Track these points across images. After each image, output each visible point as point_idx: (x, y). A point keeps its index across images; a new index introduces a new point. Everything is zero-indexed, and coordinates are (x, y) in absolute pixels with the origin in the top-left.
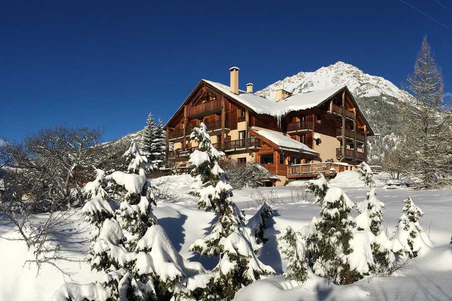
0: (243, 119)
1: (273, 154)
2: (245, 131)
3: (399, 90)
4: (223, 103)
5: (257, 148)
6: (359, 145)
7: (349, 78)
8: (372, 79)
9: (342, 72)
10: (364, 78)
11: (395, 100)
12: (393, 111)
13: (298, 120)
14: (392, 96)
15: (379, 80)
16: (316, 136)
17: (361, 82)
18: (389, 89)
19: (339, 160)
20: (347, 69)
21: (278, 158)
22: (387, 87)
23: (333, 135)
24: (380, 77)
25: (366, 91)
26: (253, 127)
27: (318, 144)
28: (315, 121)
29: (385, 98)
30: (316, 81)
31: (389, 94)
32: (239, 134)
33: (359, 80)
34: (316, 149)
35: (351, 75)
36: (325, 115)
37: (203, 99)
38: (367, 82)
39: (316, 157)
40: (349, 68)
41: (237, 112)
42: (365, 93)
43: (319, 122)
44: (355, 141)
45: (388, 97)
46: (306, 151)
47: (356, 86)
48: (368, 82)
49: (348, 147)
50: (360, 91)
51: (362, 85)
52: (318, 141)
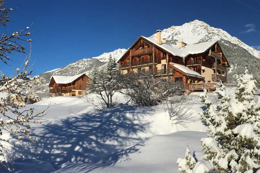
0: (164, 58)
1: (182, 78)
2: (165, 65)
3: (231, 37)
4: (153, 49)
5: (174, 74)
6: (223, 72)
7: (202, 30)
8: (215, 30)
9: (198, 26)
10: (211, 30)
11: (229, 42)
12: (228, 49)
13: (192, 59)
14: (227, 40)
15: (220, 31)
16: (203, 68)
17: (209, 32)
18: (225, 36)
19: (213, 81)
20: (200, 24)
21: (185, 80)
22: (224, 35)
23: (210, 67)
24: (220, 29)
25: (212, 37)
26: (171, 63)
27: (203, 72)
28: (202, 60)
29: (223, 42)
30: (182, 31)
31: (226, 39)
32: (162, 67)
33: (208, 30)
34: (203, 75)
35: (203, 28)
36: (207, 57)
37: (140, 46)
38: (212, 32)
39: (202, 79)
40: (202, 23)
41: (161, 54)
42: (211, 39)
43: (204, 60)
44: (221, 71)
45: (225, 41)
46: (198, 76)
47: (206, 34)
48: (214, 32)
49: (218, 74)
50: (208, 37)
51: (209, 33)
52: (204, 71)
